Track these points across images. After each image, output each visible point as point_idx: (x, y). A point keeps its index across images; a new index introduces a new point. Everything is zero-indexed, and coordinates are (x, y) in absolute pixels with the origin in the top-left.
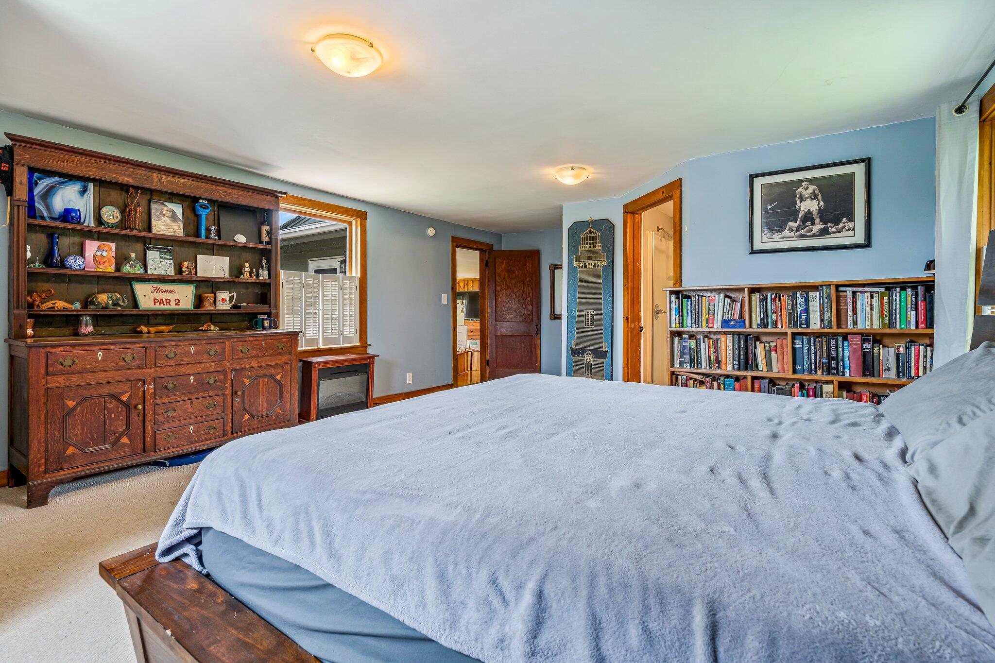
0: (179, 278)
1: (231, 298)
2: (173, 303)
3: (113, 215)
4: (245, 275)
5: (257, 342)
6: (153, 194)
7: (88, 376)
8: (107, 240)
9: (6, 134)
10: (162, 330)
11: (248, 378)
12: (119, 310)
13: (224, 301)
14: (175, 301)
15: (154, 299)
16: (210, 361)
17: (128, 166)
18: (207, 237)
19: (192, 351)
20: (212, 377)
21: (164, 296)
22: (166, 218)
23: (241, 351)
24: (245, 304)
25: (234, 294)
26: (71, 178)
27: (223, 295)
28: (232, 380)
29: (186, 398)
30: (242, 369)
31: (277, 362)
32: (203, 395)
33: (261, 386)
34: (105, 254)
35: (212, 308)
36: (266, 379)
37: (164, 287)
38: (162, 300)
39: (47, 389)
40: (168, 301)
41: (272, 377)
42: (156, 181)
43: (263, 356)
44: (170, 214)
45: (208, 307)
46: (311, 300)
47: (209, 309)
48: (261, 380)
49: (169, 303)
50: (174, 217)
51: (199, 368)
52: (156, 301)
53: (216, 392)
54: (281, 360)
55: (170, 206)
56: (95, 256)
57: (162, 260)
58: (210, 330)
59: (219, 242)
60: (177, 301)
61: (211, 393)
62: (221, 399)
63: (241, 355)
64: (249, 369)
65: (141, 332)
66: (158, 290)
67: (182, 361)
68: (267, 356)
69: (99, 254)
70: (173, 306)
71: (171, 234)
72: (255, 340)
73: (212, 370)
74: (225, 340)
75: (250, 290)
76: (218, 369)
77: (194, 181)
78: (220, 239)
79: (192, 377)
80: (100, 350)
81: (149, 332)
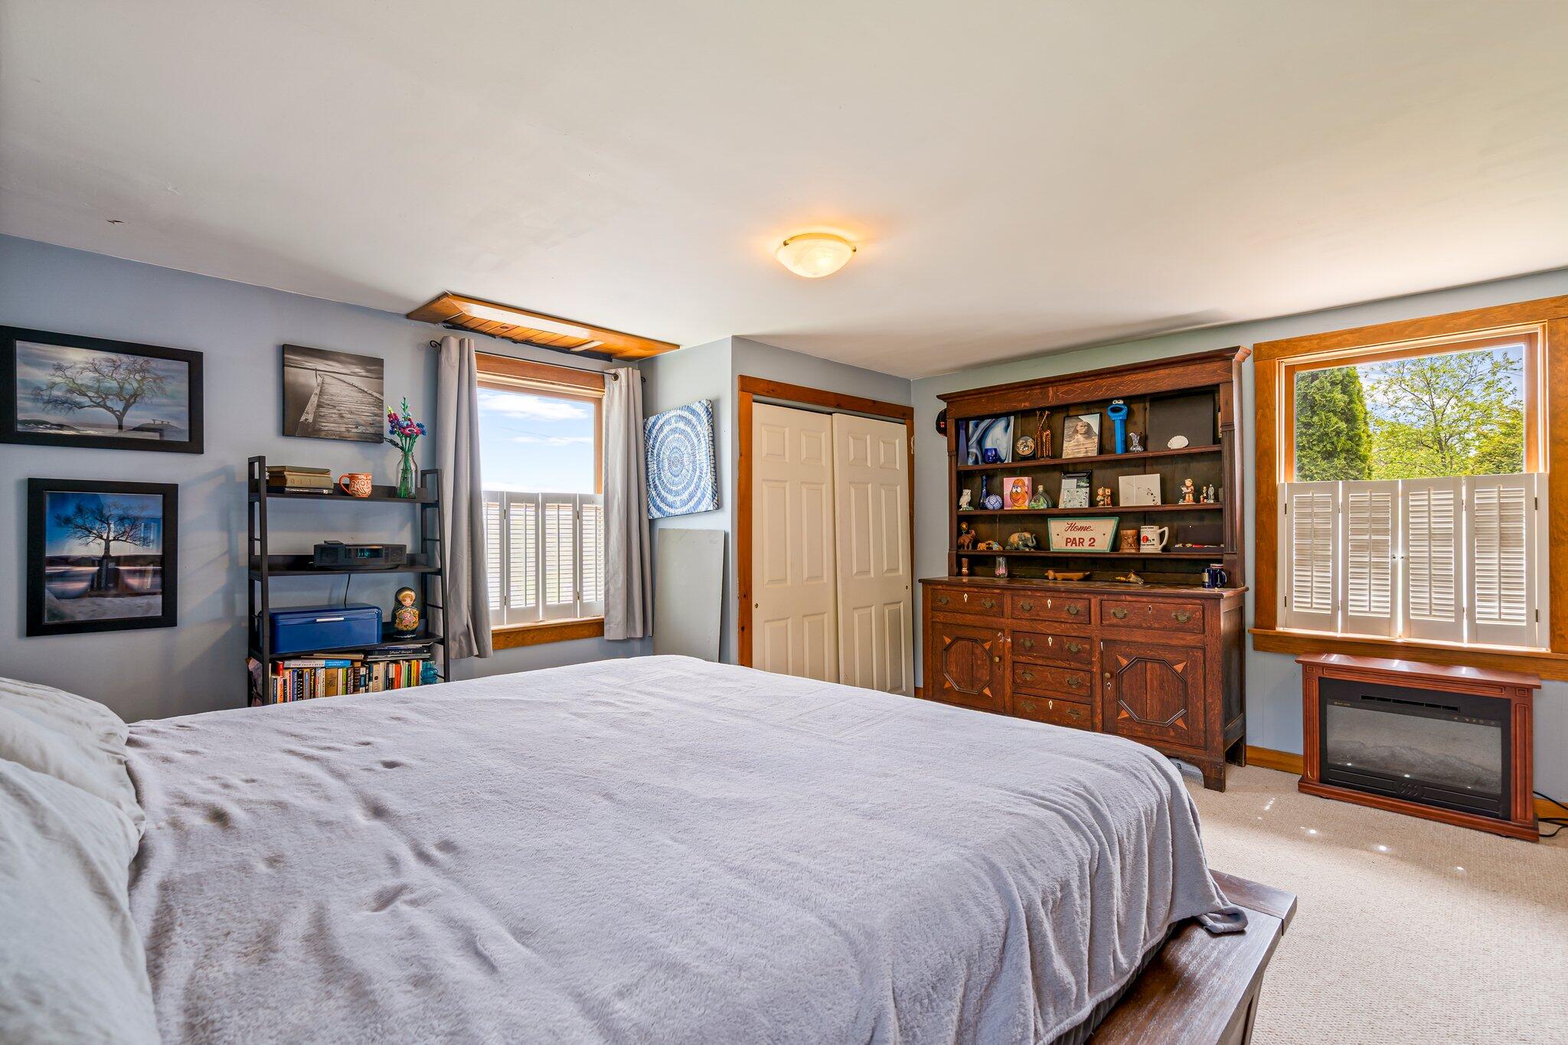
0: (1092, 511)
1: (1162, 535)
2: (1087, 543)
3: (1028, 446)
4: (1187, 498)
5: (1139, 605)
6: (1068, 410)
7: (958, 616)
8: (1021, 475)
9: (939, 397)
10: (1069, 578)
11: (1126, 656)
12: (1027, 552)
13: (1152, 541)
14: (1090, 540)
15: (1067, 539)
16: (1070, 621)
17: (1024, 389)
18: (1126, 450)
19: (1049, 605)
20: (1074, 644)
21: (1077, 535)
22: (1080, 436)
23: (1114, 614)
24: (1180, 545)
25: (1166, 529)
26: (996, 417)
27: (1150, 532)
28: (1102, 653)
29: (1045, 663)
30: (1115, 641)
31: (1174, 642)
32: (1064, 665)
33: (1148, 675)
34: (1019, 490)
35: (1133, 551)
36: (1157, 666)
37: (1080, 523)
38: (1075, 539)
39: (933, 622)
40: (1081, 541)
41: (1167, 665)
42: (1053, 396)
43: (1149, 628)
44: (1084, 430)
45: (1127, 549)
46: (1367, 537)
47: (1128, 551)
48: (1149, 665)
49: (1082, 543)
50: (1088, 432)
51: (1059, 629)
52: (1069, 540)
53: (1078, 665)
54: (1184, 639)
55: (1086, 419)
56: (1011, 493)
57: (1079, 489)
58: (1129, 582)
59: (1145, 454)
60: (1092, 541)
61: (1073, 665)
62: (1087, 677)
63: (1115, 621)
64: (1128, 643)
65: (1047, 578)
66: (1073, 528)
67: (1038, 615)
68: (1158, 629)
69: (1014, 490)
70: (1086, 548)
71: (1081, 455)
72: (1135, 601)
73: (1074, 634)
74: (1091, 596)
75: (1206, 522)
76: (1082, 635)
77: (1092, 380)
78: (1145, 449)
79: (1050, 638)
80: (966, 592)
81: (1055, 579)
